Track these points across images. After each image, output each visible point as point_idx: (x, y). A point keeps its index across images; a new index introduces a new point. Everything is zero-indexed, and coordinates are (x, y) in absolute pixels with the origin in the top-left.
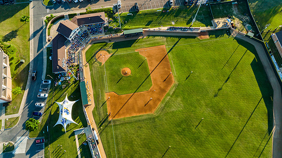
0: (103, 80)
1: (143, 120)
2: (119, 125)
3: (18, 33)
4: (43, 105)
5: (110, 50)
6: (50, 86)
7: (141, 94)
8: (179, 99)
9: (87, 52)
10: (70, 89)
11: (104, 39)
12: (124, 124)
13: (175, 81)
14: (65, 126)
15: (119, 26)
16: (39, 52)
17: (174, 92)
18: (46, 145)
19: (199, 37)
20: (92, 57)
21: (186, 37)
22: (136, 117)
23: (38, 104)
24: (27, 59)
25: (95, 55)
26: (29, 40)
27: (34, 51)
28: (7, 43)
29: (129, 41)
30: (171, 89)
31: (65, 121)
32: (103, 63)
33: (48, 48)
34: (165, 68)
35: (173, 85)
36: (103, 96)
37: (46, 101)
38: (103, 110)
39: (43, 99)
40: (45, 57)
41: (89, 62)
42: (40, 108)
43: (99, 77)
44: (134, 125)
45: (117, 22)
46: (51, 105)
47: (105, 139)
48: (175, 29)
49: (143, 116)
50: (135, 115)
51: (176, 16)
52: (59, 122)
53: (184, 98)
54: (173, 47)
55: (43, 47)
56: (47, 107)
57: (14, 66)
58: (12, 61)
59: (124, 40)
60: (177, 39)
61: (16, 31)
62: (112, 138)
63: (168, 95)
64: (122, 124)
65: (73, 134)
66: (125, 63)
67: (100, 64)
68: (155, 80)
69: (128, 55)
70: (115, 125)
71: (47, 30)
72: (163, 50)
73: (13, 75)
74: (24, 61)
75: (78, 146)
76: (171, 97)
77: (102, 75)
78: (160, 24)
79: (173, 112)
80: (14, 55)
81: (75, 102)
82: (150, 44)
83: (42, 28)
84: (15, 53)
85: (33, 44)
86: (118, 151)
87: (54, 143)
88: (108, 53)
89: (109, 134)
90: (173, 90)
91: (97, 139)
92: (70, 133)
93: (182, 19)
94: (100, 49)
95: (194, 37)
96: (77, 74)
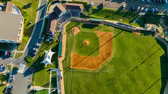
0: (72, 44)
1: (89, 73)
2: (75, 72)
3: (31, 5)
4: (37, 50)
5: (81, 28)
6: (43, 40)
7: (91, 58)
8: (112, 66)
9: (67, 25)
10: (53, 45)
11: (78, 20)
12: (78, 72)
13: (113, 55)
14: (46, 65)
15: (89, 15)
16: (41, 19)
17: (110, 62)
18: (34, 72)
19: (134, 33)
20: (69, 29)
21: (126, 31)
22: (86, 70)
23: (34, 49)
24: (34, 22)
25: (71, 28)
26: (37, 11)
27: (38, 18)
28: (25, 10)
29: (93, 25)
30: (109, 60)
31: (47, 62)
32: (75, 34)
33: (46, 18)
34: (109, 46)
35: (111, 57)
36: (70, 53)
37: (39, 48)
38: (69, 61)
39: (38, 47)
40: (44, 23)
41: (67, 32)
42: (35, 51)
43: (71, 42)
44: (83, 74)
45: (89, 12)
46: (41, 51)
47: (66, 77)
48: (122, 24)
49: (89, 70)
50: (85, 69)
51: (124, 16)
52: (43, 62)
53: (115, 66)
54: (117, 35)
55: (43, 17)
56: (39, 52)
57: (26, 24)
58: (26, 21)
59: (90, 23)
60: (120, 31)
61: (31, 4)
62: (70, 78)
63: (107, 62)
64: (77, 72)
65: (49, 70)
66: (87, 37)
67: (73, 34)
68: (102, 52)
69: (90, 33)
70: (73, 71)
71: (48, 7)
72: (111, 35)
73: (24, 29)
74: (31, 22)
75: (51, 77)
76: (108, 64)
77: (73, 42)
78: (113, 19)
79: (107, 72)
80: (27, 18)
81: (54, 53)
82: (104, 30)
83: (45, 5)
84: (28, 17)
85: (38, 14)
86: (71, 86)
87: (38, 72)
88: (79, 29)
89: (69, 75)
90: (110, 60)
91: (62, 76)
92: (48, 69)
93: (127, 19)
94: (75, 26)
95: (132, 32)
96: (59, 37)
